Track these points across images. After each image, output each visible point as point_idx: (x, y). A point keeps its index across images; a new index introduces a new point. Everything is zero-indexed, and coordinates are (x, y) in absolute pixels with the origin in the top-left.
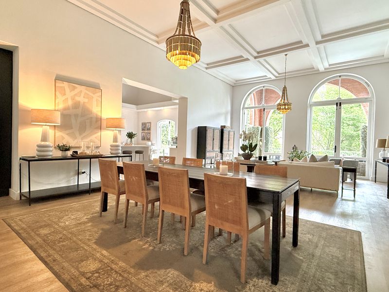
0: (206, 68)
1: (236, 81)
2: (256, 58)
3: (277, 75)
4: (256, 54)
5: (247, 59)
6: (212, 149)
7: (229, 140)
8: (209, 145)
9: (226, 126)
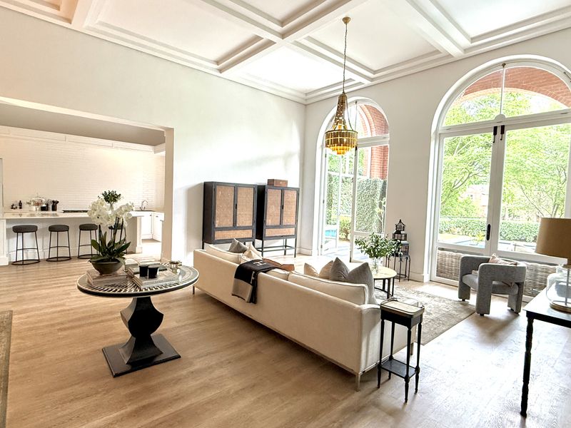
3: (371, 75)
6: (230, 224)
7: (282, 207)
8: (222, 217)
9: (277, 180)
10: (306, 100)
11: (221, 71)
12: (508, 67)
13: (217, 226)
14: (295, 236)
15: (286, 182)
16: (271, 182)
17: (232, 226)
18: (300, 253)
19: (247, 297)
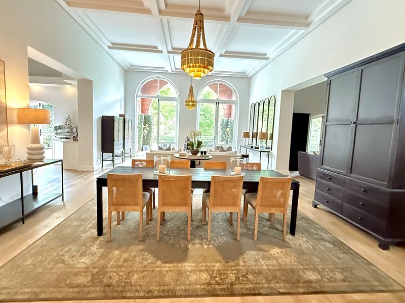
0: (110, 47)
1: (131, 66)
2: (169, 52)
3: (174, 69)
4: (170, 49)
5: (161, 52)
6: (118, 141)
12: (220, 82)
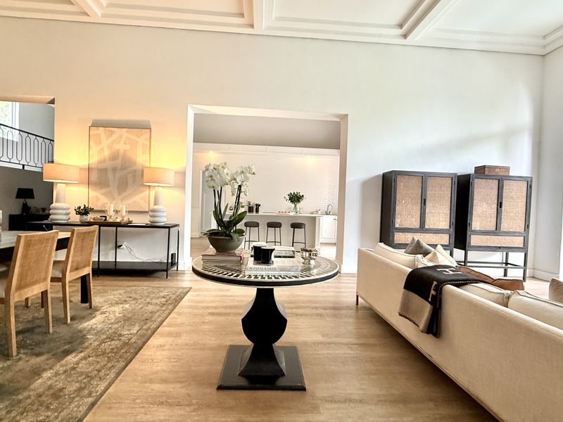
6: (416, 224)
7: (500, 205)
8: (405, 215)
9: (490, 167)
10: (544, 47)
11: (405, 36)
13: (397, 226)
14: (524, 249)
15: (507, 169)
16: (481, 171)
17: (418, 226)
18: (533, 277)
19: (423, 322)
